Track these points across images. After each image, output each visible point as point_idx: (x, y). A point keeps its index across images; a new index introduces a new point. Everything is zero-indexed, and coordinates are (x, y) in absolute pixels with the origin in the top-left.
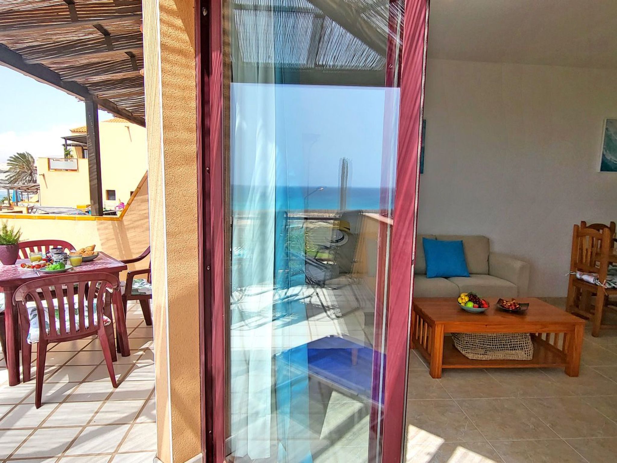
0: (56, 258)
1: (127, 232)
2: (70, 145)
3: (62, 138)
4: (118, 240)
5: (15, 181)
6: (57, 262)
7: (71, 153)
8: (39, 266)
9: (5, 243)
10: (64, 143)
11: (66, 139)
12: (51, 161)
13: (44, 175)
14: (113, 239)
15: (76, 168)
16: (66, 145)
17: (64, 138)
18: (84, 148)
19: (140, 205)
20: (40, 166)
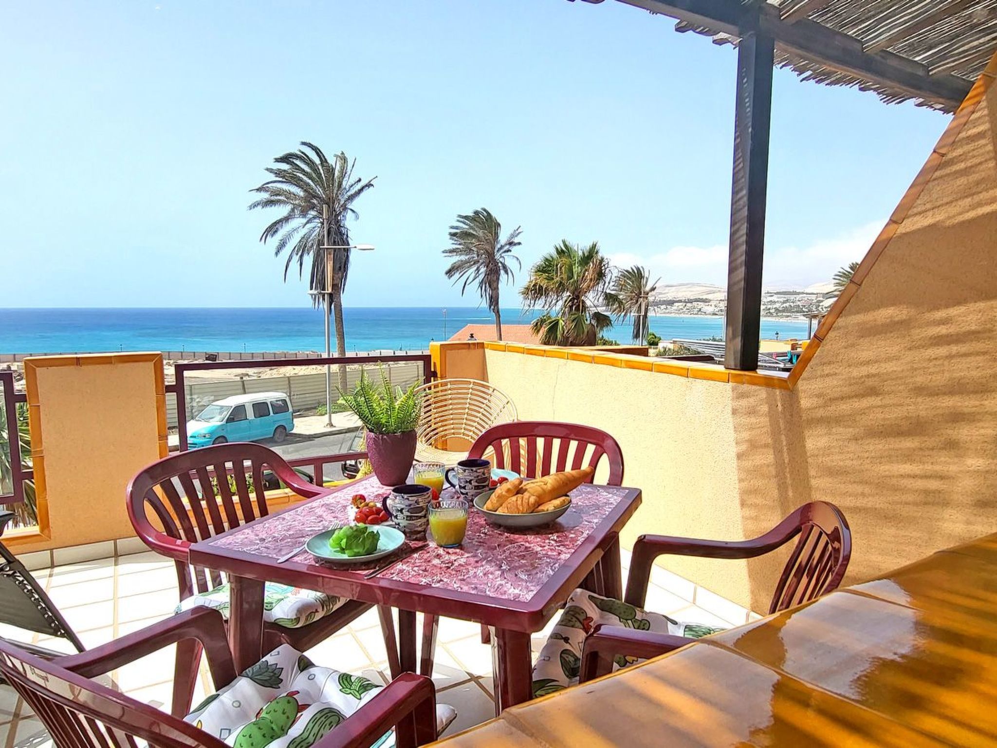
1: (807, 433)
4: (778, 452)
14: (766, 446)
19: (853, 345)
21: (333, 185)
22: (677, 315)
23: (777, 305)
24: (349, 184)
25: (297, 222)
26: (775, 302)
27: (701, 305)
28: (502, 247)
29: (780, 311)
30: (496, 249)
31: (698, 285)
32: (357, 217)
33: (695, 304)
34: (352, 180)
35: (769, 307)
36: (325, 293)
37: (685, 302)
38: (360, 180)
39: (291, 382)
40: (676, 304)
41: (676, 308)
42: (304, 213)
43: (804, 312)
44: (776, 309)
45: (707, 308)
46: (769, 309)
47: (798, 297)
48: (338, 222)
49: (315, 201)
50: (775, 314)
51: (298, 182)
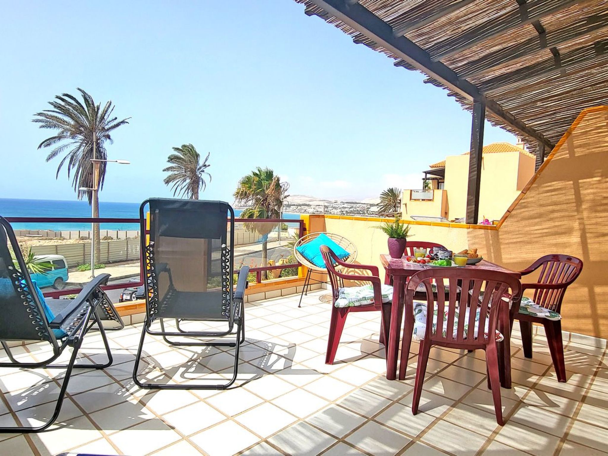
0: (442, 255)
2: (429, 179)
3: (423, 172)
5: (384, 211)
6: (442, 259)
7: (429, 185)
8: (424, 262)
9: (396, 236)
10: (424, 177)
11: (426, 173)
12: (413, 192)
13: (406, 205)
15: (432, 198)
16: (425, 179)
17: (425, 172)
18: (439, 181)
20: (404, 197)
21: (96, 120)
22: (292, 213)
23: (347, 209)
24: (108, 120)
25: (67, 141)
26: (346, 208)
27: (306, 207)
28: (200, 168)
29: (348, 213)
30: (197, 169)
31: (304, 196)
32: (112, 142)
33: (303, 207)
34: (110, 118)
35: (343, 210)
36: (92, 190)
37: (297, 206)
38: (116, 118)
39: (58, 249)
40: (292, 207)
41: (291, 209)
42: (73, 136)
43: (361, 214)
44: (346, 211)
45: (309, 209)
46: (343, 211)
47: (358, 205)
48: (98, 144)
49: (82, 129)
50: (346, 214)
51: (69, 115)
